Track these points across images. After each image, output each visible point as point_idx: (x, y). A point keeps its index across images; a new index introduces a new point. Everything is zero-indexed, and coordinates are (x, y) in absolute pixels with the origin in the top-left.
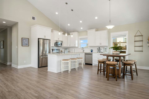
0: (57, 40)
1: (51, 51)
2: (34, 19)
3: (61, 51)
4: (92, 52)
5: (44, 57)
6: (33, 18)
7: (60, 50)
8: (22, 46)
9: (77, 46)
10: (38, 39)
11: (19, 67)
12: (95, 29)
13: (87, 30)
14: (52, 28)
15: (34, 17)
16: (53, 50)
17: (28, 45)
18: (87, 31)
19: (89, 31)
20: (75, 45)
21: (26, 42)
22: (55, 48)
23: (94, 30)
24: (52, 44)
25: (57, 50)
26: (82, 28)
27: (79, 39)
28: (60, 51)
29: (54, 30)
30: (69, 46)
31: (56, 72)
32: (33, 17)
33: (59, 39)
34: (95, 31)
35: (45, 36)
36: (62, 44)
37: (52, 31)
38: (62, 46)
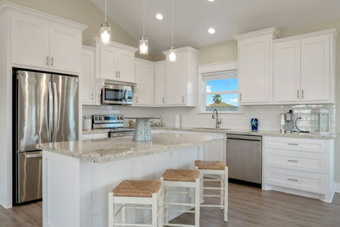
3: (131, 122)
4: (255, 128)
9: (191, 103)
10: (15, 69)
12: (272, 30)
13: (236, 37)
14: (84, 27)
16: (93, 119)
18: (235, 42)
19: (245, 42)
20: (184, 98)
23: (267, 36)
26: (212, 31)
27: (200, 76)
28: (126, 124)
29: (98, 40)
30: (159, 103)
33: (118, 74)
34: (271, 36)
35: (49, 60)
36: (135, 95)
38: (134, 104)
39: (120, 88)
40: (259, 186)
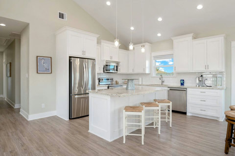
0: (109, 59)
1: (97, 81)
2: (63, 18)
3: (116, 82)
4: (182, 84)
5: (82, 96)
6: (61, 16)
7: (114, 80)
8: (37, 73)
9: (147, 71)
10: (70, 57)
11: (31, 117)
12: (192, 35)
13: (172, 38)
14: (98, 36)
15: (63, 15)
16: (99, 80)
17: (49, 70)
18: (172, 41)
19: (177, 41)
20: (144, 69)
21: (45, 65)
22: (105, 76)
23: (189, 37)
24: (99, 69)
25: (108, 80)
26: (159, 35)
27: (152, 58)
28: (114, 83)
29: (102, 41)
31: (109, 139)
32: (60, 13)
33: (111, 57)
34: (191, 37)
35: (84, 52)
36: (119, 68)
37: (99, 42)
38: (119, 72)
39: (108, 64)
40: (185, 113)
